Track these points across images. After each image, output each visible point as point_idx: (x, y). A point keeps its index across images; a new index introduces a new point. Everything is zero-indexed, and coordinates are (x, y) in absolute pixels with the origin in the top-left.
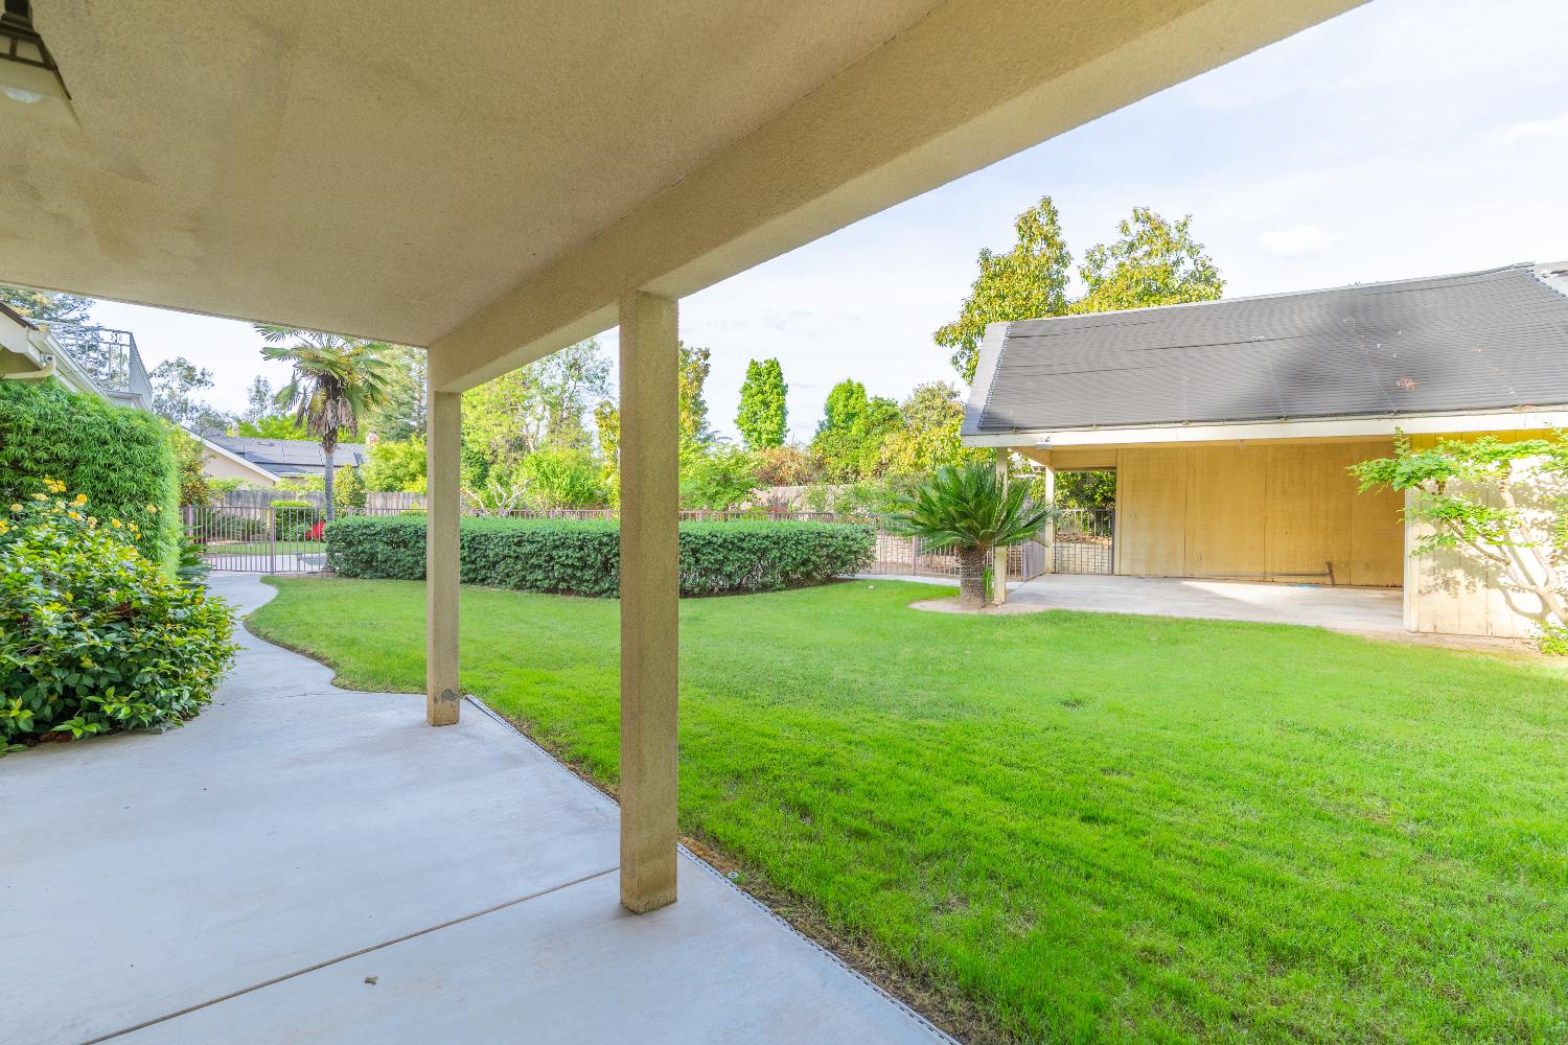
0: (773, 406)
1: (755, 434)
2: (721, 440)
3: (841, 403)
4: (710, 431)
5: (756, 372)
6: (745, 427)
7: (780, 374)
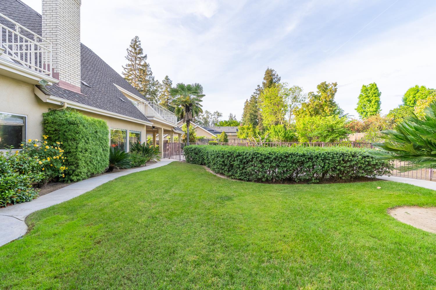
0: (373, 102)
1: (365, 113)
2: (349, 117)
3: (412, 96)
4: (344, 113)
5: (365, 90)
6: (360, 111)
7: (377, 88)
